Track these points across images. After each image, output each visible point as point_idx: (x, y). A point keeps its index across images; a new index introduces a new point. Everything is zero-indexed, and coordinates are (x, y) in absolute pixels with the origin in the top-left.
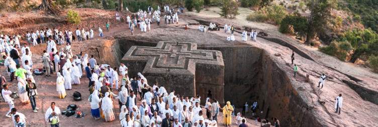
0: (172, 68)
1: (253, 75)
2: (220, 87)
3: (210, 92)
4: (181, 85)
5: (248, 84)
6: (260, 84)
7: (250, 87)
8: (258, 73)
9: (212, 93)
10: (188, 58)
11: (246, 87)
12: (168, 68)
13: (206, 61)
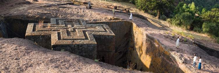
0: (75, 39)
1: (125, 44)
2: (112, 53)
3: (103, 58)
4: (85, 53)
5: (121, 52)
6: (130, 51)
7: (122, 54)
8: (128, 42)
9: (105, 59)
10: (84, 31)
11: (120, 54)
12: (73, 39)
13: (101, 32)
